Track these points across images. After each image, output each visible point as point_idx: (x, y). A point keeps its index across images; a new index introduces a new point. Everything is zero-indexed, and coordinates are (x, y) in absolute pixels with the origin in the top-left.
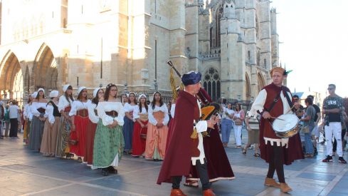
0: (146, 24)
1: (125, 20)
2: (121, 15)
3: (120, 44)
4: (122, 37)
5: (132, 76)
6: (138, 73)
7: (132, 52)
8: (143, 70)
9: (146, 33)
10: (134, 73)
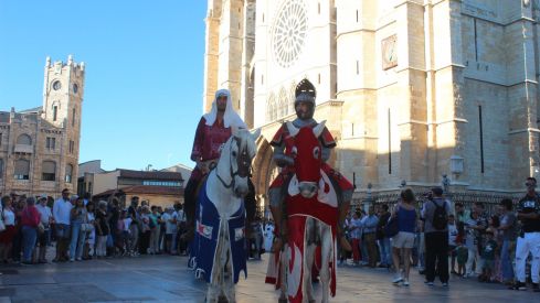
0: (456, 81)
1: (420, 78)
2: (413, 72)
3: (412, 117)
4: (416, 106)
5: (436, 168)
6: (444, 162)
7: (435, 130)
8: (453, 157)
9: (455, 95)
10: (439, 164)
